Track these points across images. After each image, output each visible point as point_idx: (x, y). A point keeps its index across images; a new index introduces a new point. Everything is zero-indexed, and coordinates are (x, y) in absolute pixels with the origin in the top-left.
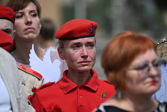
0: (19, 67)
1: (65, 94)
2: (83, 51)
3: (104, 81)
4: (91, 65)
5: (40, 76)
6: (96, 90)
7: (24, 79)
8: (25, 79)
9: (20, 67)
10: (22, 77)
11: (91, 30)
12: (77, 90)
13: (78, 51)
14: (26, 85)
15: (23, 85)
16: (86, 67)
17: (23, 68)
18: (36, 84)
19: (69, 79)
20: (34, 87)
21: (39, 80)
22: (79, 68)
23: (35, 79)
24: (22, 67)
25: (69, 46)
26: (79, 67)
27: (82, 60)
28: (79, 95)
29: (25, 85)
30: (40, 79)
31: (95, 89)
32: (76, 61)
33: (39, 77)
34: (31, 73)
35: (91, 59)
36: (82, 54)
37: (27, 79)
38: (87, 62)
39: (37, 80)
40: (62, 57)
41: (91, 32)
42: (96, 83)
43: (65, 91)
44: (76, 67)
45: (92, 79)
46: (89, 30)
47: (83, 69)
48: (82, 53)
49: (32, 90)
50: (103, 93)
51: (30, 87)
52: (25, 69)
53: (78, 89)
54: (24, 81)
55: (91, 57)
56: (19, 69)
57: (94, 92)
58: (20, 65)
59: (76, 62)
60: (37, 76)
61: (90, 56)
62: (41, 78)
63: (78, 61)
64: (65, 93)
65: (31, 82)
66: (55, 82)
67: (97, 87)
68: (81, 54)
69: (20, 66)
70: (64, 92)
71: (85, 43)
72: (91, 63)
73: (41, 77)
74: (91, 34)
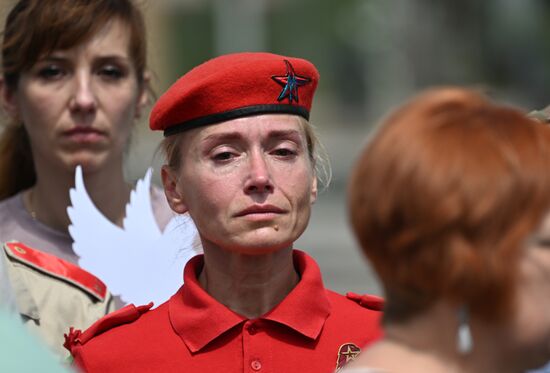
0: (11, 253)
1: (193, 354)
2: (252, 167)
3: (349, 298)
4: (285, 226)
5: (96, 287)
6: (315, 338)
7: (32, 301)
8: (38, 301)
9: (15, 251)
10: (26, 290)
11: (283, 85)
12: (240, 337)
13: (230, 172)
14: (41, 321)
15: (31, 322)
16: (265, 233)
17: (30, 255)
18: (84, 319)
19: (207, 291)
20: (71, 329)
21: (95, 300)
22: (237, 239)
23: (76, 297)
24: (24, 252)
25: (200, 153)
26: (240, 231)
27: (249, 201)
28: (246, 359)
29: (37, 322)
30: (98, 296)
31: (310, 332)
32: (227, 208)
33: (93, 288)
34: (62, 273)
35: (288, 202)
36: (249, 177)
37: (45, 301)
38: (268, 212)
39: (86, 300)
40: (177, 204)
41: (287, 96)
42: (317, 307)
43: (194, 342)
44: (227, 234)
45: (301, 291)
46: (277, 85)
47: (251, 241)
48: (247, 174)
49: (64, 340)
50: (345, 349)
51: (60, 329)
52: (35, 259)
53: (245, 333)
54: (36, 309)
55: (286, 195)
56: (11, 259)
57: (309, 343)
58: (15, 245)
59: (226, 213)
60: (87, 285)
61: (280, 189)
62: (103, 295)
63: (235, 207)
64: (193, 350)
65: (60, 310)
66: (152, 304)
67: (321, 321)
68: (244, 181)
69: (16, 248)
70: (189, 344)
71: (259, 134)
72: (284, 218)
73: (102, 288)
74: (286, 101)
